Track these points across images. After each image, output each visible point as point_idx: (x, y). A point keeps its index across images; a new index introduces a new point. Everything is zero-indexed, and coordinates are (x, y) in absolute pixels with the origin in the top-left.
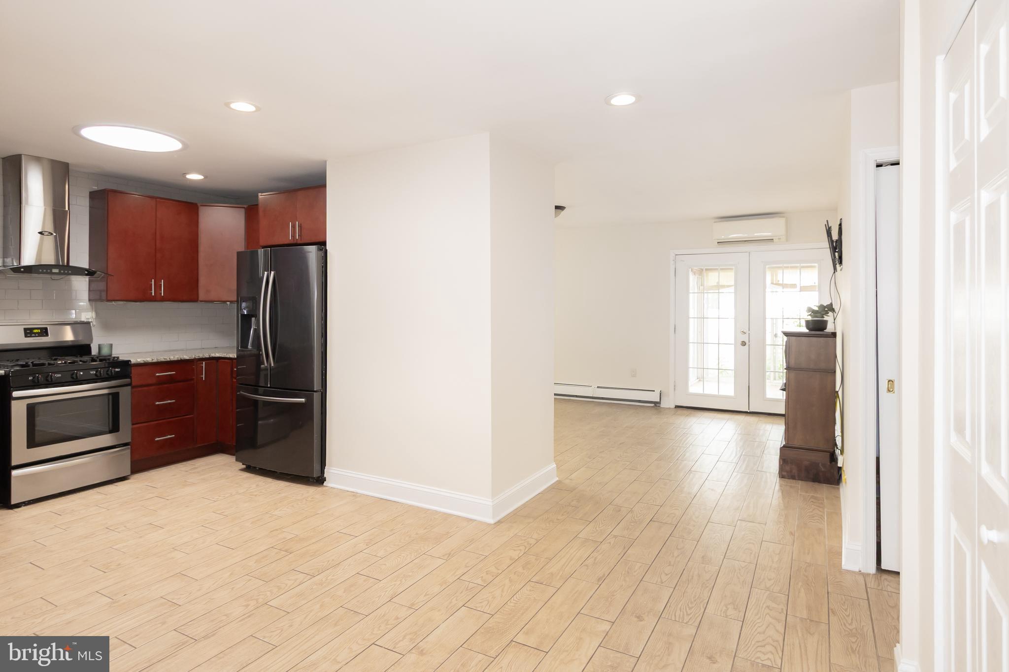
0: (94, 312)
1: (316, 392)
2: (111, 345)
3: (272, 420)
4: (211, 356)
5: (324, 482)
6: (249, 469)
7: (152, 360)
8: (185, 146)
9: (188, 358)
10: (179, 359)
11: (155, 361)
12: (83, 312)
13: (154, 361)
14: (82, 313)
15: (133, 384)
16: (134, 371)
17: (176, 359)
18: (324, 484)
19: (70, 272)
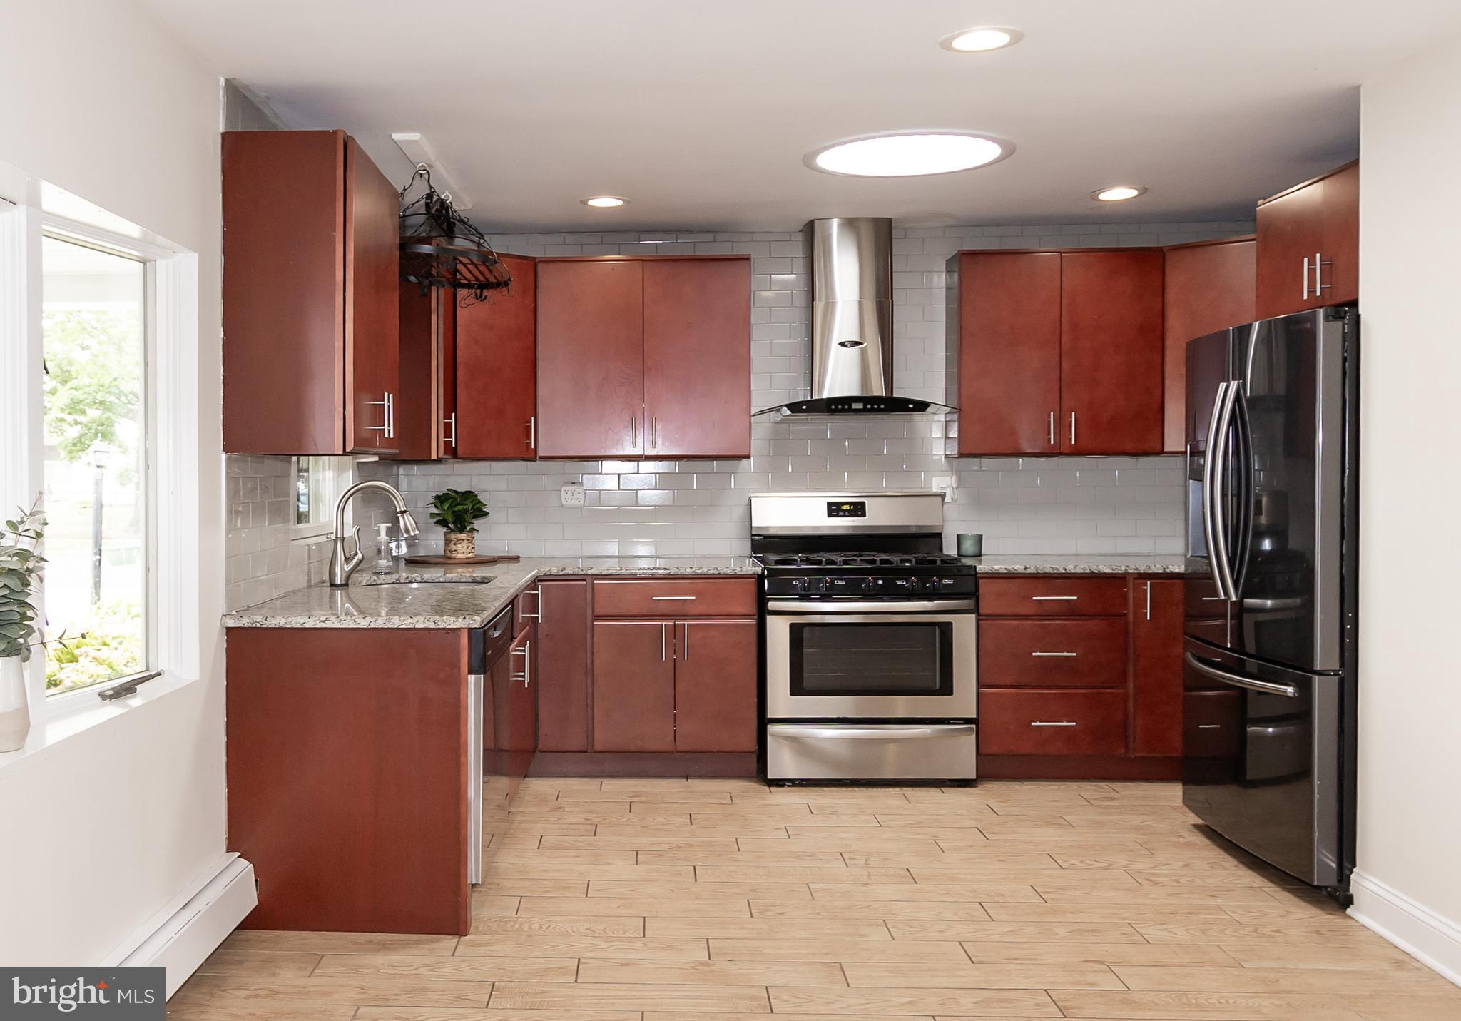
0: (954, 477)
1: (1320, 673)
2: (979, 539)
3: (1271, 730)
4: (1168, 571)
5: (1348, 907)
6: (1208, 831)
7: (1025, 568)
8: (1009, 150)
9: (1108, 571)
10: (1088, 571)
11: (1031, 570)
12: (934, 476)
13: (1028, 571)
14: (934, 479)
15: (982, 611)
16: (984, 586)
17: (1079, 570)
18: (1349, 911)
19: (882, 407)
